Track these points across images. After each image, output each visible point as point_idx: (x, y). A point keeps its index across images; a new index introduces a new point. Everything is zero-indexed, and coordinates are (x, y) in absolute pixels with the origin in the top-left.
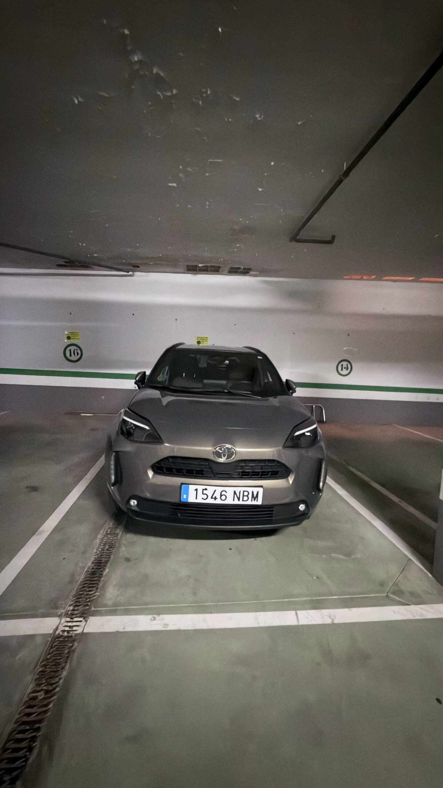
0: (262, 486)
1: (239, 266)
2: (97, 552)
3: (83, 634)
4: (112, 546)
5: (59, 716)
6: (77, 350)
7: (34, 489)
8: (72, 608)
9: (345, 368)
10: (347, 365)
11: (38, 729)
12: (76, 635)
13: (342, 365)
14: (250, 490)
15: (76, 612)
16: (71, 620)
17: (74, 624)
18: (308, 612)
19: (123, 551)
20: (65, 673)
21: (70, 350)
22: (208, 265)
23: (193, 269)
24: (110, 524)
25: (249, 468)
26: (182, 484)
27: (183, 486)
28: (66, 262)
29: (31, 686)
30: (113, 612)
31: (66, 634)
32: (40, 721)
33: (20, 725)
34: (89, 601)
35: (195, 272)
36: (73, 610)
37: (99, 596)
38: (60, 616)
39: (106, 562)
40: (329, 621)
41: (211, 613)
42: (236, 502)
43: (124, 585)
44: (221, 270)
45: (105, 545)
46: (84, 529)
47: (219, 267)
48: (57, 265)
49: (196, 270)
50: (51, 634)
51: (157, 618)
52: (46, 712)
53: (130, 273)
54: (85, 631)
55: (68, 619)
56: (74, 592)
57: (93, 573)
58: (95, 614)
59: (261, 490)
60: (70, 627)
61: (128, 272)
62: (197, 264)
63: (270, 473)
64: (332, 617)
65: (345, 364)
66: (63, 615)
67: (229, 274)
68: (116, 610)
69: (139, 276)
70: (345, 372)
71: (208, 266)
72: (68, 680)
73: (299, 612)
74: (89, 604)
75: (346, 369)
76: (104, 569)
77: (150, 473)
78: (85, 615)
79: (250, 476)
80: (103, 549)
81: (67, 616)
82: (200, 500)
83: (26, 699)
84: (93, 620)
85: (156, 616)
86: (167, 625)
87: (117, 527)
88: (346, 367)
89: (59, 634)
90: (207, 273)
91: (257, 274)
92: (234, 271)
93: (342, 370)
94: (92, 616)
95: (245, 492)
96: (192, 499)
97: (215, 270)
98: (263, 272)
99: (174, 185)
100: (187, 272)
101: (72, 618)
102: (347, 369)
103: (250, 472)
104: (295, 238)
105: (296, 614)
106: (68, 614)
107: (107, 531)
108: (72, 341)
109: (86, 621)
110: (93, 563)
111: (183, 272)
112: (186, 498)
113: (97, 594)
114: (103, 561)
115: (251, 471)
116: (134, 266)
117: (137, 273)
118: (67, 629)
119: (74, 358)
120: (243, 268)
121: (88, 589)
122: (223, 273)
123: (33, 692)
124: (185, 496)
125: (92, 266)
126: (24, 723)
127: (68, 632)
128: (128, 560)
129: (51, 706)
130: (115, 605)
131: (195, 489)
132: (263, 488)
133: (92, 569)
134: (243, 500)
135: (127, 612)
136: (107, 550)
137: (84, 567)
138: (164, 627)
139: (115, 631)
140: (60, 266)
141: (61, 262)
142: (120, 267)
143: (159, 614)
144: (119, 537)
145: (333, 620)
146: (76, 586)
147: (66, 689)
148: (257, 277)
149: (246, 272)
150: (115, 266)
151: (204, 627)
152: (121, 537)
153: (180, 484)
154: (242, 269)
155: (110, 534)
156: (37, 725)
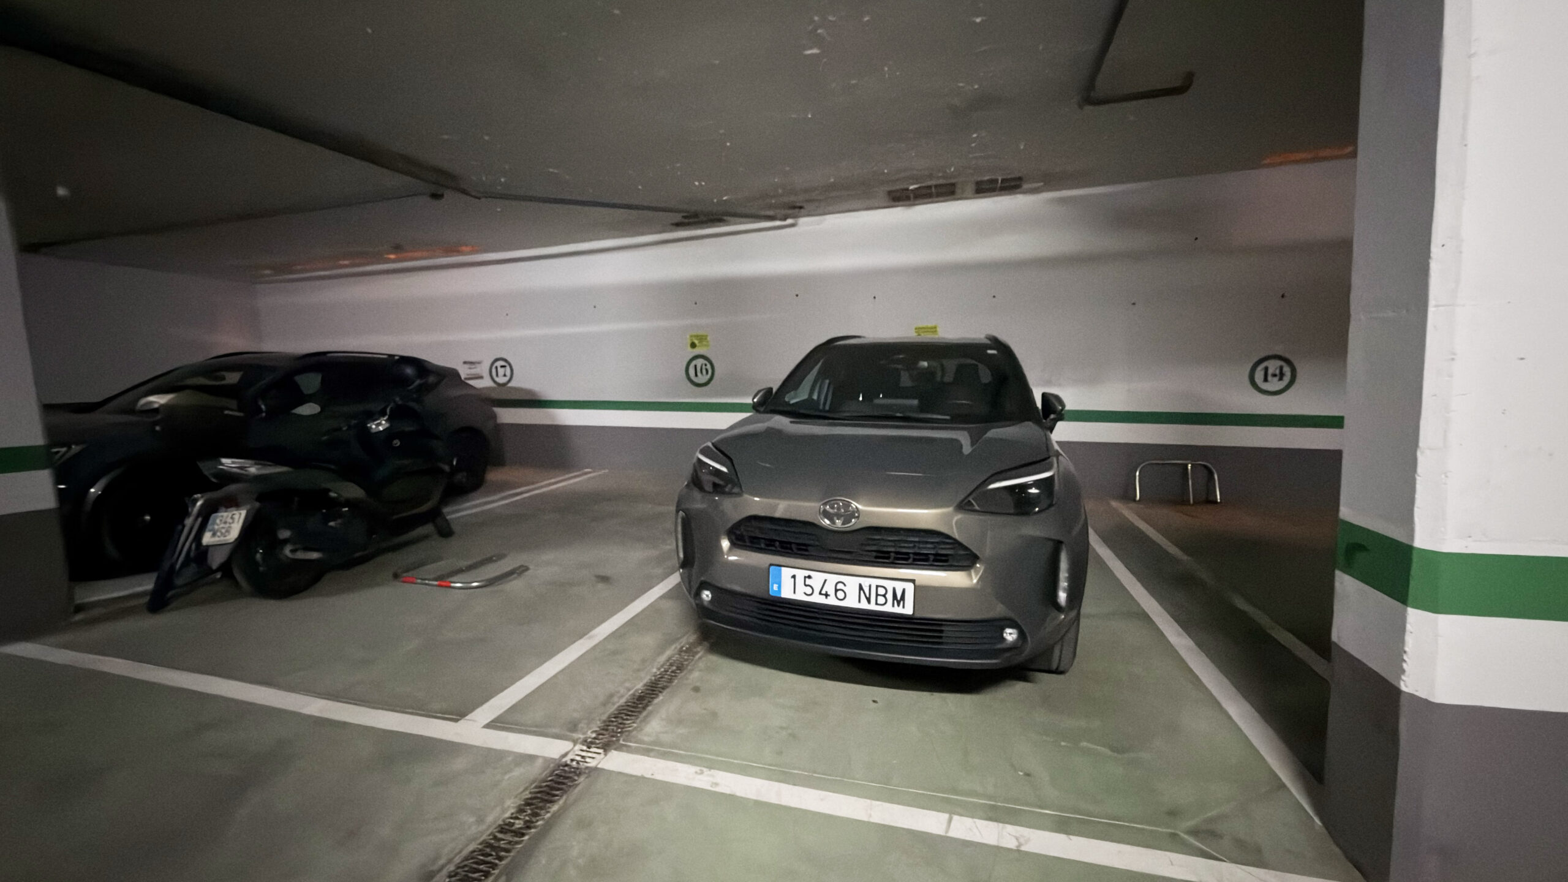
0: (913, 581)
1: (993, 177)
2: (656, 673)
3: (596, 769)
4: (680, 668)
5: (529, 852)
6: (706, 365)
7: (604, 579)
8: (594, 735)
9: (1274, 375)
10: (1281, 368)
11: (500, 859)
12: (587, 768)
13: (1266, 369)
14: (890, 585)
15: (597, 741)
16: (588, 750)
17: (590, 755)
18: (975, 822)
19: (695, 676)
20: (555, 808)
21: (696, 366)
22: (929, 183)
23: (900, 197)
24: (692, 638)
25: (890, 544)
26: (771, 565)
27: (772, 568)
28: (684, 217)
29: (513, 811)
30: (647, 752)
31: (574, 763)
32: (508, 851)
33: (487, 847)
34: (619, 733)
35: (908, 203)
36: (595, 738)
37: (635, 728)
38: (575, 742)
39: (664, 688)
40: (1012, 844)
41: (795, 785)
42: (864, 605)
43: (679, 721)
44: (958, 191)
45: (671, 665)
46: (649, 640)
47: (953, 185)
48: (673, 224)
49: (908, 198)
50: (555, 759)
51: (706, 773)
52: (517, 843)
53: (789, 221)
54: (599, 766)
55: (585, 748)
56: (604, 717)
57: (641, 698)
58: (620, 748)
59: (910, 588)
60: (583, 757)
61: (785, 219)
62: (906, 187)
63: (932, 558)
64: (1022, 840)
65: (1273, 366)
66: (579, 741)
67: (978, 195)
68: (652, 750)
69: (807, 224)
70: (1274, 385)
71: (930, 187)
72: (556, 816)
73: (956, 818)
74: (619, 735)
75: (1276, 379)
76: (657, 695)
77: (725, 544)
78: (606, 747)
79: (891, 560)
80: (666, 671)
81: (586, 743)
82: (800, 596)
83: (500, 822)
84: (614, 754)
85: (705, 770)
86: (717, 784)
87: (700, 644)
88: (1278, 372)
89: (566, 761)
90: (930, 200)
91: (1038, 188)
92: (984, 189)
93: (1266, 380)
94: (616, 749)
95: (879, 589)
96: (787, 593)
97: (947, 191)
98: (1050, 181)
99: (815, 51)
100: (893, 203)
101: (589, 748)
102: (1281, 379)
103: (891, 552)
104: (1090, 97)
105: (950, 820)
106: (586, 741)
107: (682, 647)
108: (697, 351)
109: (606, 755)
110: (645, 685)
111: (885, 205)
112: (777, 589)
113: (635, 725)
114: (659, 686)
115: (893, 549)
116: (794, 207)
117: (803, 221)
118: (578, 758)
119: (702, 379)
120: (1003, 180)
121: (625, 717)
122: (964, 196)
123: (511, 818)
124: (775, 587)
125: (725, 218)
126: (490, 846)
127: (578, 762)
128: (696, 689)
129: (526, 838)
130: (657, 743)
131: (792, 575)
132: (914, 584)
133: (642, 693)
134: (877, 604)
135: (664, 756)
136: (672, 672)
137: (629, 690)
138: (711, 786)
139: (639, 775)
140: (678, 225)
141: (678, 218)
142: (771, 213)
143: (710, 768)
144: (697, 657)
145: (1020, 845)
146: (612, 709)
147: (549, 825)
148: (1042, 191)
149: (1011, 186)
150: (763, 213)
151: (774, 800)
152: (700, 658)
153: (767, 565)
154: (1000, 182)
155: (686, 652)
156: (503, 854)
